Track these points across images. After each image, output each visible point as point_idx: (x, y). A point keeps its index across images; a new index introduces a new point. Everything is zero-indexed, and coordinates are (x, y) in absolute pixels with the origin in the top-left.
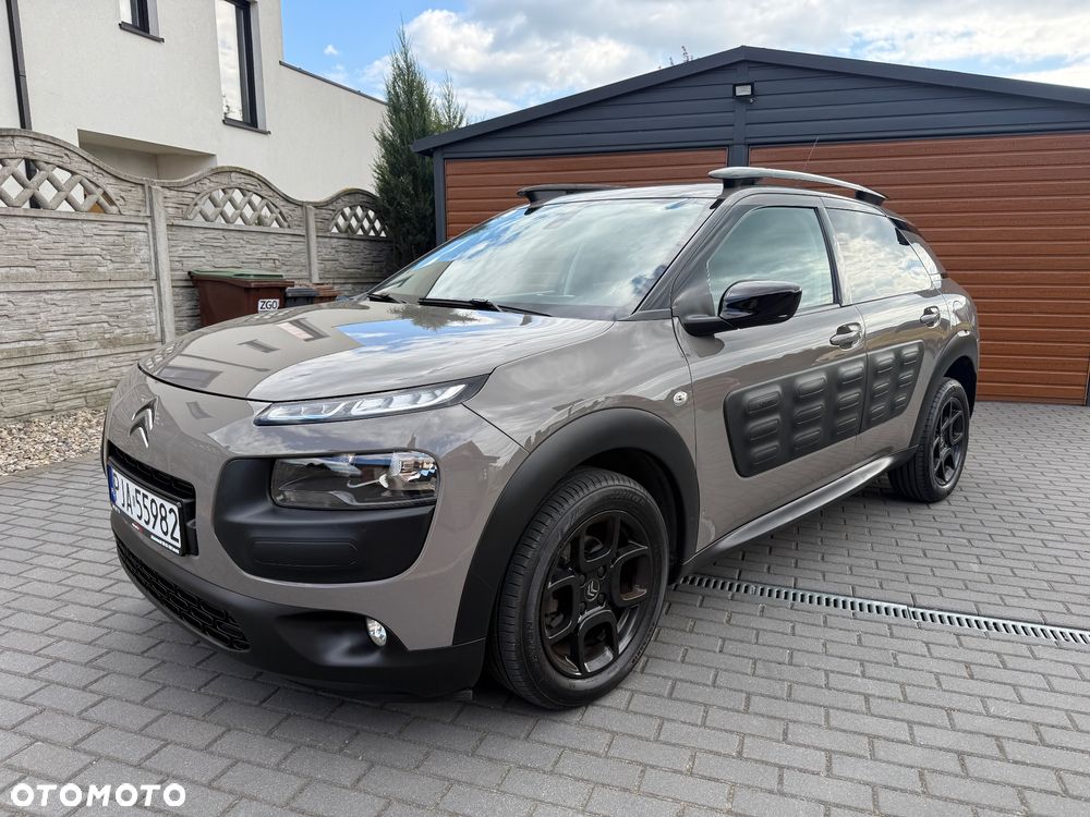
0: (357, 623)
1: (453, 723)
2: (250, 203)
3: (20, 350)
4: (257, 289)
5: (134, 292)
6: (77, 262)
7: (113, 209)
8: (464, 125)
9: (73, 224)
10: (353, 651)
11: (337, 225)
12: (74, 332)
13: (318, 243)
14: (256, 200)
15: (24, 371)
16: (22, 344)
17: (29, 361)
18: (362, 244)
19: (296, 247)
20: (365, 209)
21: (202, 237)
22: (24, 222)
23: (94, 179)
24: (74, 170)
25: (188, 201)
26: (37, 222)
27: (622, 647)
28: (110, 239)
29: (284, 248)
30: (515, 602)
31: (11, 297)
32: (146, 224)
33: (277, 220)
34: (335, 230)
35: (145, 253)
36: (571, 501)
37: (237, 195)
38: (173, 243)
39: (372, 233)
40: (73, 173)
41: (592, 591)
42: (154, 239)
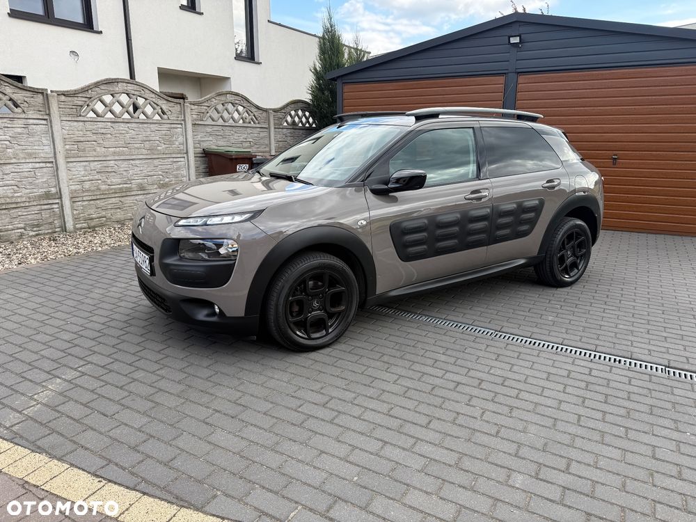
0: (210, 305)
1: (255, 353)
2: (237, 110)
3: (121, 189)
4: (236, 159)
5: (175, 160)
6: (147, 145)
7: (165, 117)
8: (365, 59)
9: (146, 125)
10: (208, 315)
11: (286, 121)
12: (146, 180)
13: (276, 131)
14: (240, 108)
15: (122, 199)
16: (121, 186)
17: (124, 194)
18: (301, 131)
19: (262, 135)
20: (303, 111)
21: (211, 130)
22: (122, 125)
23: (156, 102)
24: (146, 97)
25: (203, 111)
26: (128, 125)
27: (330, 331)
28: (164, 132)
29: (256, 135)
30: (273, 303)
31: (116, 162)
32: (181, 124)
33: (252, 119)
34: (285, 124)
35: (181, 139)
36: (301, 264)
37: (230, 107)
38: (195, 133)
39: (307, 125)
40: (146, 99)
41: (316, 304)
42: (186, 132)
